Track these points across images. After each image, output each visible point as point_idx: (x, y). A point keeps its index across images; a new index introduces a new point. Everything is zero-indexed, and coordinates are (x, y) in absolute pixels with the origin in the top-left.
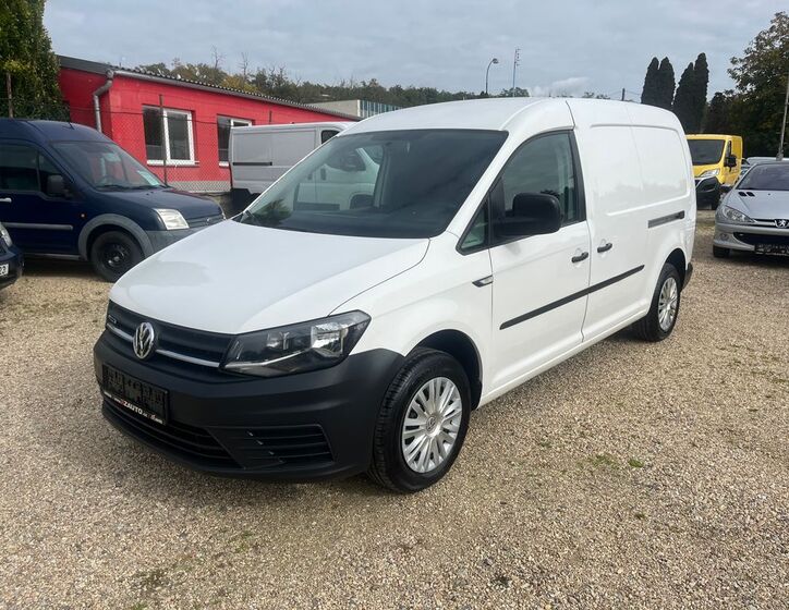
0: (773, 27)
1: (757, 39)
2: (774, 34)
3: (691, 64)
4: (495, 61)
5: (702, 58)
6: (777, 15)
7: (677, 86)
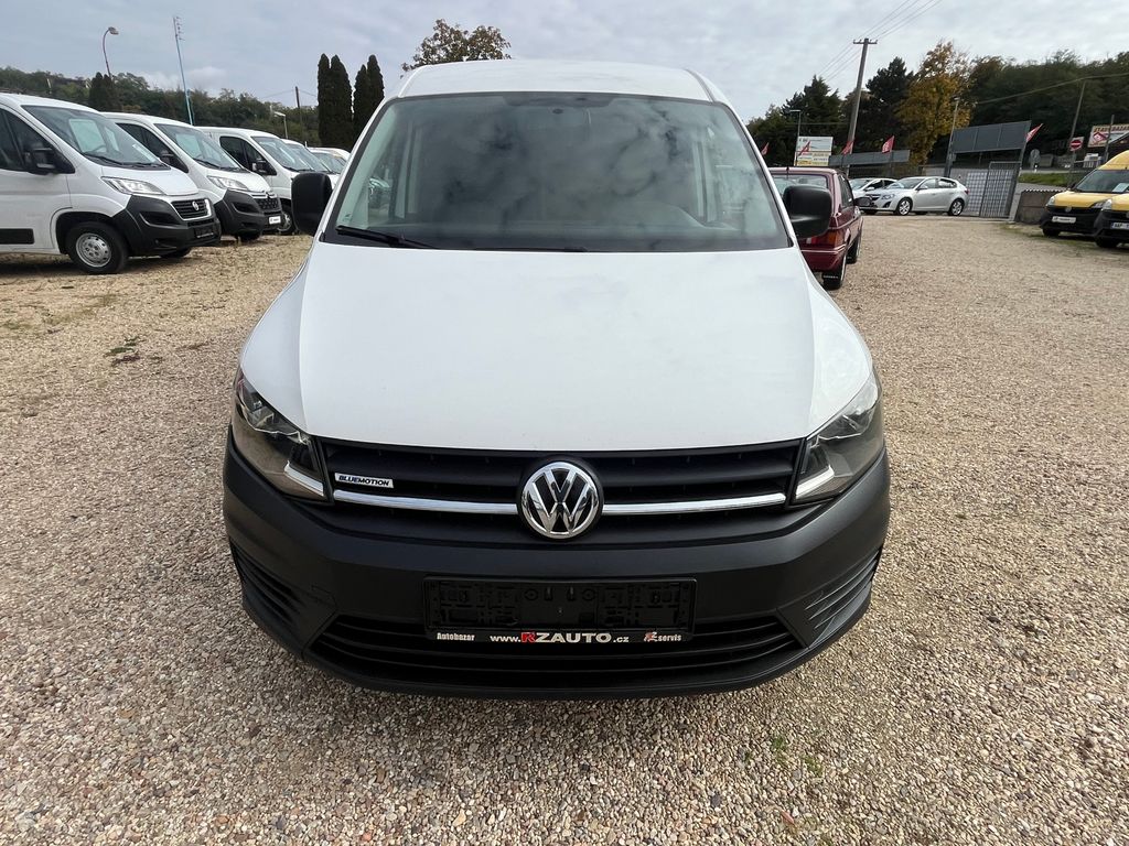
0: (437, 35)
1: (424, 45)
2: (438, 42)
3: (363, 66)
4: (112, 30)
5: (373, 60)
6: (438, 22)
7: (354, 90)
